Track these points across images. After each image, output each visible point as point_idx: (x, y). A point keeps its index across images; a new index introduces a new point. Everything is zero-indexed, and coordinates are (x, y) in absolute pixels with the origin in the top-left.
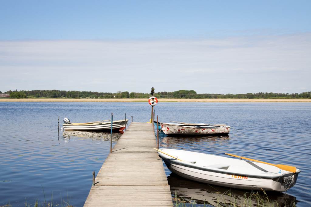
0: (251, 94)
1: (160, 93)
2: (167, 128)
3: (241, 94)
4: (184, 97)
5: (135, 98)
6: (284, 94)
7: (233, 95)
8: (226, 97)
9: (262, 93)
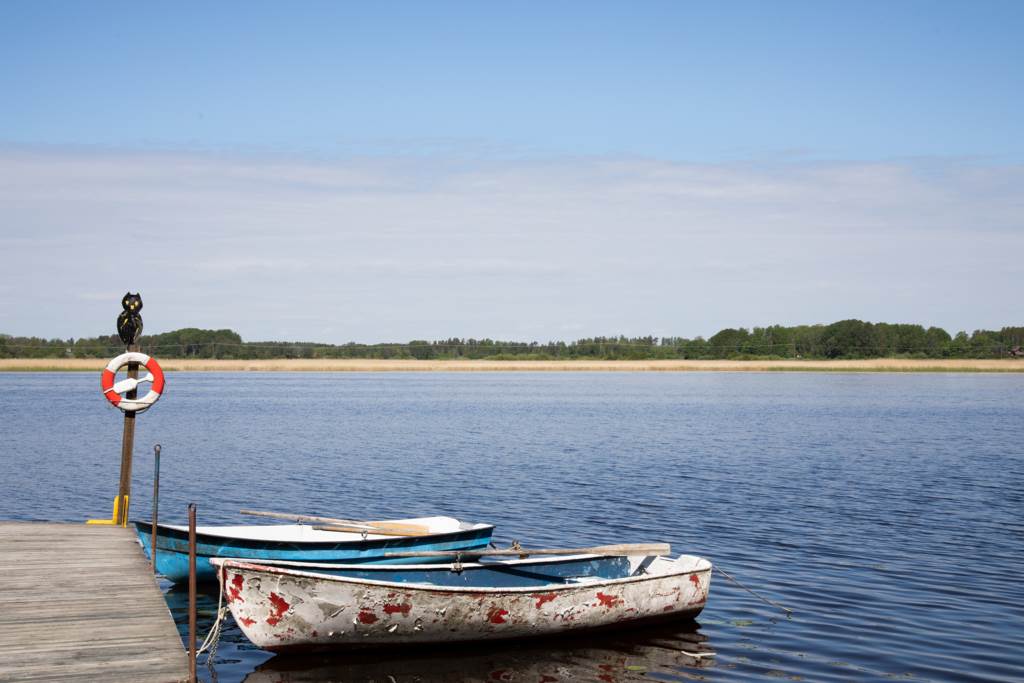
0: (425, 343)
1: (107, 337)
2: (274, 598)
3: (391, 345)
4: (197, 353)
5: (9, 357)
6: (525, 344)
7: (365, 346)
9: (456, 340)
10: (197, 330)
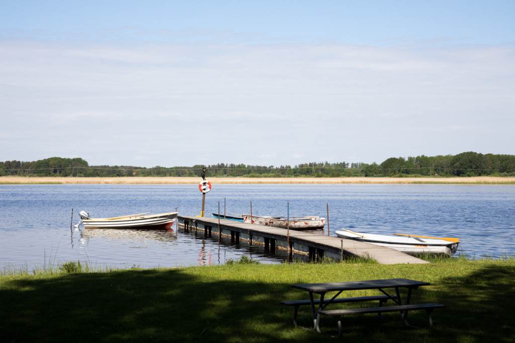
3: (183, 167)
4: (60, 172)
6: (266, 167)
8: (152, 172)
9: (223, 165)
10: (60, 158)
